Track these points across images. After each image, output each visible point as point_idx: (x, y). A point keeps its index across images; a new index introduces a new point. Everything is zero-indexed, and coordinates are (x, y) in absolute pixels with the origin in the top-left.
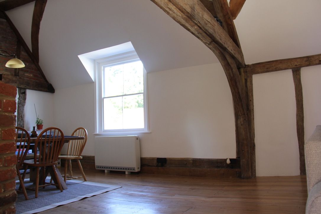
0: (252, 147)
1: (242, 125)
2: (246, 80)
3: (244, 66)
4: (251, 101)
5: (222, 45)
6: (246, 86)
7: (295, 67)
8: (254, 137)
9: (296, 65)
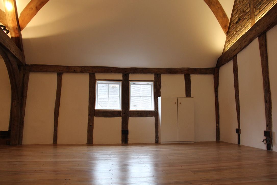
0: (22, 123)
1: (15, 106)
2: (24, 75)
3: (24, 65)
4: (25, 90)
5: (5, 47)
6: (23, 79)
7: (59, 71)
8: (24, 116)
9: (60, 71)
